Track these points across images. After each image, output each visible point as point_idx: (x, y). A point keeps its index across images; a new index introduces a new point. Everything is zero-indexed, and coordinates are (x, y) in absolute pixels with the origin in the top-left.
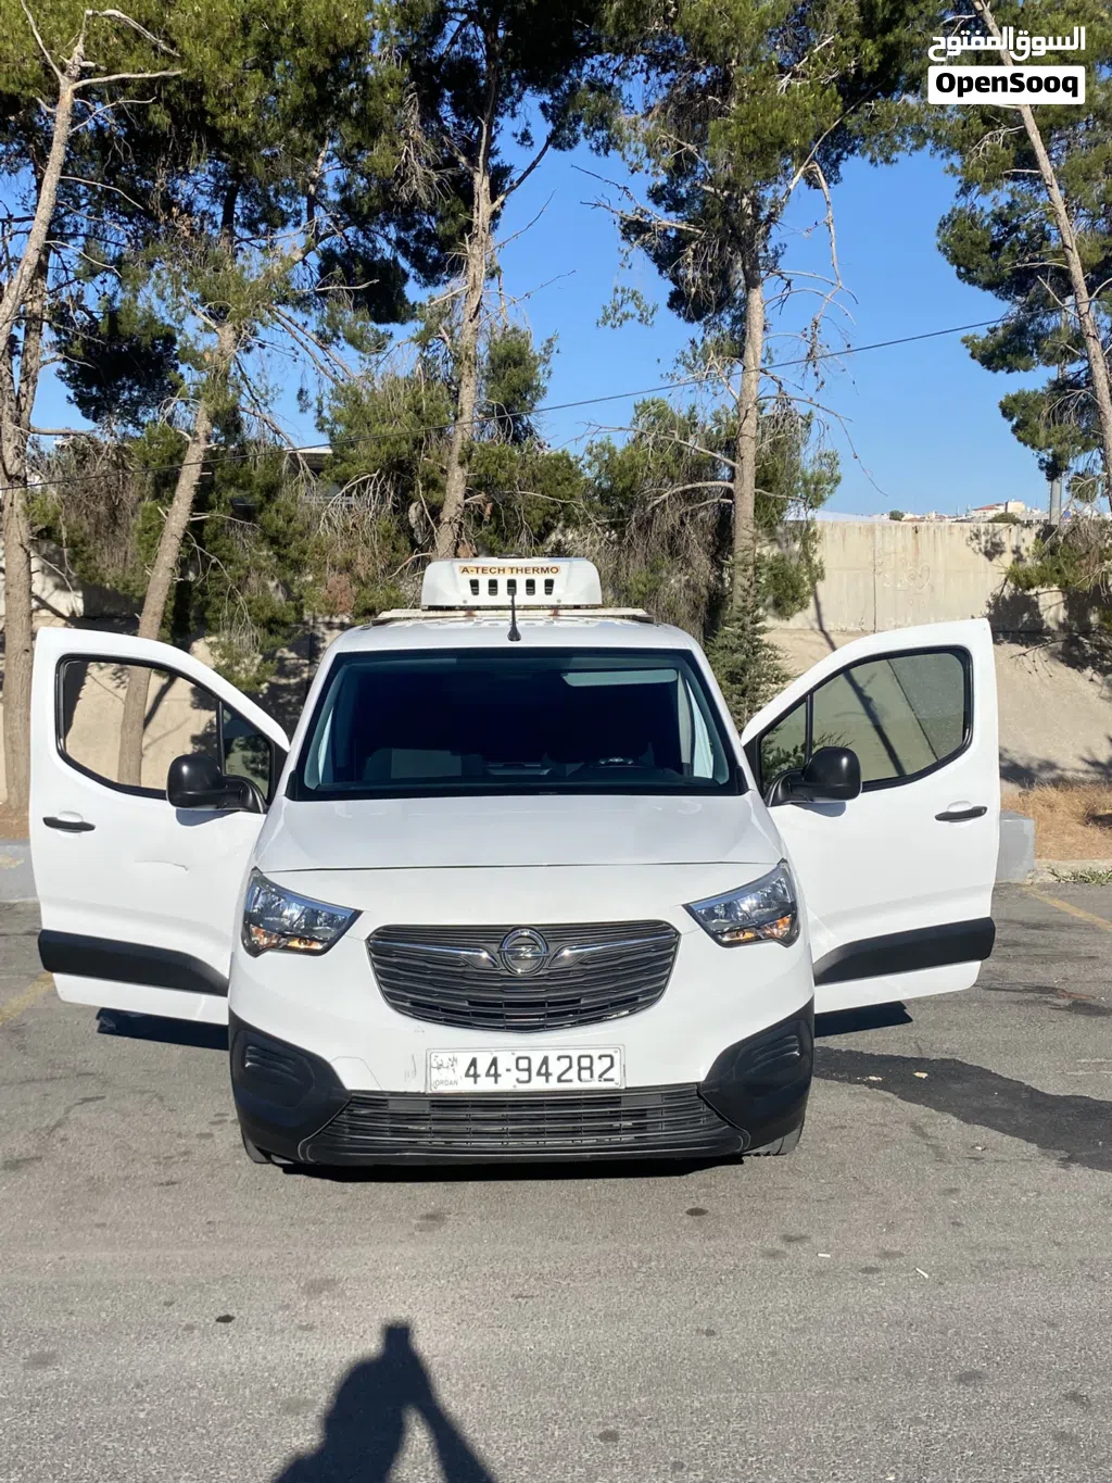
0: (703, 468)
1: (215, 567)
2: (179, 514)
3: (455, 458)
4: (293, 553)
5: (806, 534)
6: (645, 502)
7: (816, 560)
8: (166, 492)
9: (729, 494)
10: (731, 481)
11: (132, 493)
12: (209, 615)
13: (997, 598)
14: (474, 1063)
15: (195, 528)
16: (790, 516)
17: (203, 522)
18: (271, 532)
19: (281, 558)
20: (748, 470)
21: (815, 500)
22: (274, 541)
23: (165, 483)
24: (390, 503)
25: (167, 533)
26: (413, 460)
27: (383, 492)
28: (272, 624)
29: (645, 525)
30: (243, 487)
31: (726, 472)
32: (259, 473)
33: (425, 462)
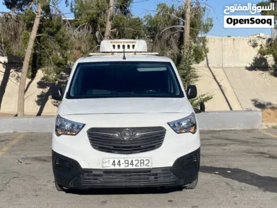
0: (175, 22)
1: (43, 49)
2: (34, 34)
3: (108, 19)
4: (64, 45)
5: (204, 40)
6: (160, 31)
7: (206, 47)
8: (30, 29)
9: (183, 29)
10: (184, 25)
11: (21, 29)
12: (42, 62)
13: (256, 58)
14: (114, 162)
15: (38, 38)
16: (199, 36)
17: (40, 37)
18: (59, 39)
19: (61, 46)
20: (188, 22)
21: (206, 31)
22: (59, 42)
23: (30, 26)
24: (91, 31)
25: (30, 40)
26: (97, 19)
27: (89, 28)
28: (59, 65)
29: (160, 38)
30: (51, 27)
31: (182, 23)
32: (55, 23)
33: (100, 20)
